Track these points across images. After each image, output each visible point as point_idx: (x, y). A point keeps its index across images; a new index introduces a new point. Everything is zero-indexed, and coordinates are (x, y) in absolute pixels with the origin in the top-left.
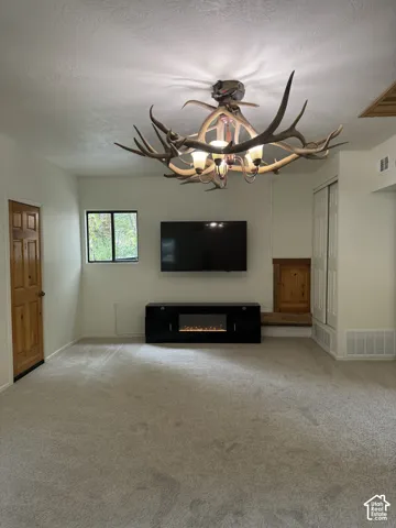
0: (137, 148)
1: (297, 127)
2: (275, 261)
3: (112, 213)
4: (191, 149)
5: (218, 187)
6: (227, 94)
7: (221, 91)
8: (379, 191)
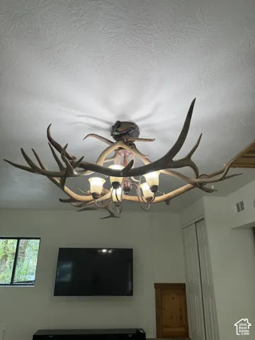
0: (27, 165)
1: (192, 158)
2: (157, 286)
3: (19, 239)
4: (89, 173)
5: (112, 215)
6: (124, 132)
7: (120, 129)
8: (237, 228)
